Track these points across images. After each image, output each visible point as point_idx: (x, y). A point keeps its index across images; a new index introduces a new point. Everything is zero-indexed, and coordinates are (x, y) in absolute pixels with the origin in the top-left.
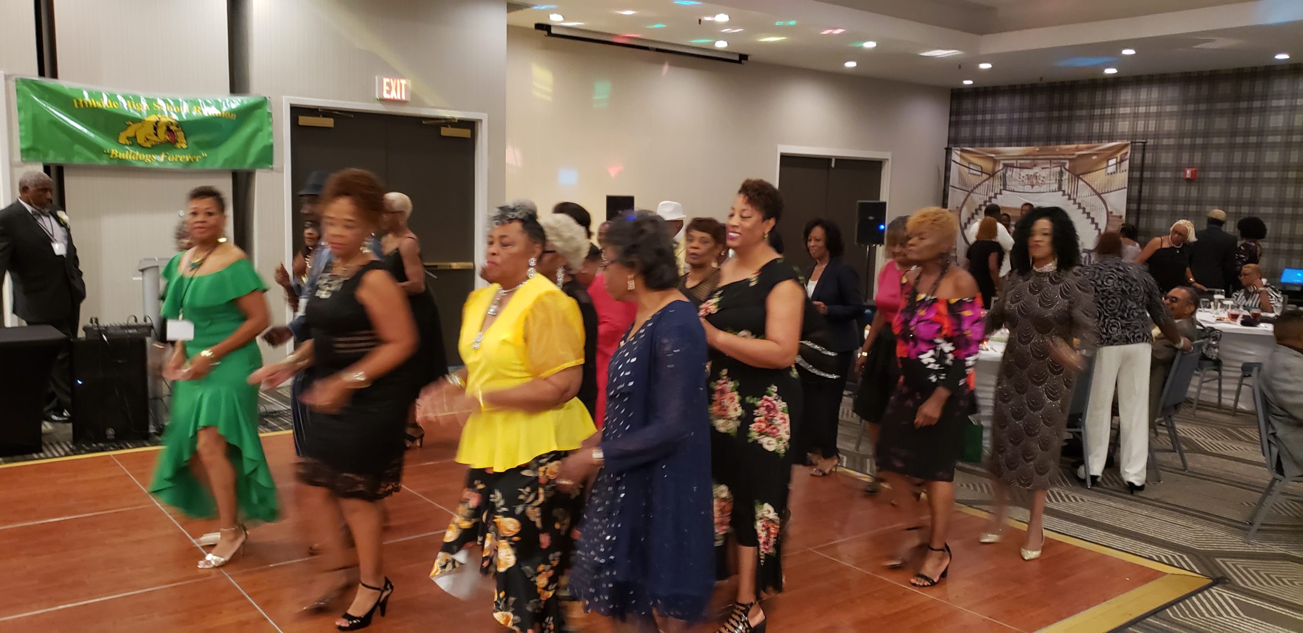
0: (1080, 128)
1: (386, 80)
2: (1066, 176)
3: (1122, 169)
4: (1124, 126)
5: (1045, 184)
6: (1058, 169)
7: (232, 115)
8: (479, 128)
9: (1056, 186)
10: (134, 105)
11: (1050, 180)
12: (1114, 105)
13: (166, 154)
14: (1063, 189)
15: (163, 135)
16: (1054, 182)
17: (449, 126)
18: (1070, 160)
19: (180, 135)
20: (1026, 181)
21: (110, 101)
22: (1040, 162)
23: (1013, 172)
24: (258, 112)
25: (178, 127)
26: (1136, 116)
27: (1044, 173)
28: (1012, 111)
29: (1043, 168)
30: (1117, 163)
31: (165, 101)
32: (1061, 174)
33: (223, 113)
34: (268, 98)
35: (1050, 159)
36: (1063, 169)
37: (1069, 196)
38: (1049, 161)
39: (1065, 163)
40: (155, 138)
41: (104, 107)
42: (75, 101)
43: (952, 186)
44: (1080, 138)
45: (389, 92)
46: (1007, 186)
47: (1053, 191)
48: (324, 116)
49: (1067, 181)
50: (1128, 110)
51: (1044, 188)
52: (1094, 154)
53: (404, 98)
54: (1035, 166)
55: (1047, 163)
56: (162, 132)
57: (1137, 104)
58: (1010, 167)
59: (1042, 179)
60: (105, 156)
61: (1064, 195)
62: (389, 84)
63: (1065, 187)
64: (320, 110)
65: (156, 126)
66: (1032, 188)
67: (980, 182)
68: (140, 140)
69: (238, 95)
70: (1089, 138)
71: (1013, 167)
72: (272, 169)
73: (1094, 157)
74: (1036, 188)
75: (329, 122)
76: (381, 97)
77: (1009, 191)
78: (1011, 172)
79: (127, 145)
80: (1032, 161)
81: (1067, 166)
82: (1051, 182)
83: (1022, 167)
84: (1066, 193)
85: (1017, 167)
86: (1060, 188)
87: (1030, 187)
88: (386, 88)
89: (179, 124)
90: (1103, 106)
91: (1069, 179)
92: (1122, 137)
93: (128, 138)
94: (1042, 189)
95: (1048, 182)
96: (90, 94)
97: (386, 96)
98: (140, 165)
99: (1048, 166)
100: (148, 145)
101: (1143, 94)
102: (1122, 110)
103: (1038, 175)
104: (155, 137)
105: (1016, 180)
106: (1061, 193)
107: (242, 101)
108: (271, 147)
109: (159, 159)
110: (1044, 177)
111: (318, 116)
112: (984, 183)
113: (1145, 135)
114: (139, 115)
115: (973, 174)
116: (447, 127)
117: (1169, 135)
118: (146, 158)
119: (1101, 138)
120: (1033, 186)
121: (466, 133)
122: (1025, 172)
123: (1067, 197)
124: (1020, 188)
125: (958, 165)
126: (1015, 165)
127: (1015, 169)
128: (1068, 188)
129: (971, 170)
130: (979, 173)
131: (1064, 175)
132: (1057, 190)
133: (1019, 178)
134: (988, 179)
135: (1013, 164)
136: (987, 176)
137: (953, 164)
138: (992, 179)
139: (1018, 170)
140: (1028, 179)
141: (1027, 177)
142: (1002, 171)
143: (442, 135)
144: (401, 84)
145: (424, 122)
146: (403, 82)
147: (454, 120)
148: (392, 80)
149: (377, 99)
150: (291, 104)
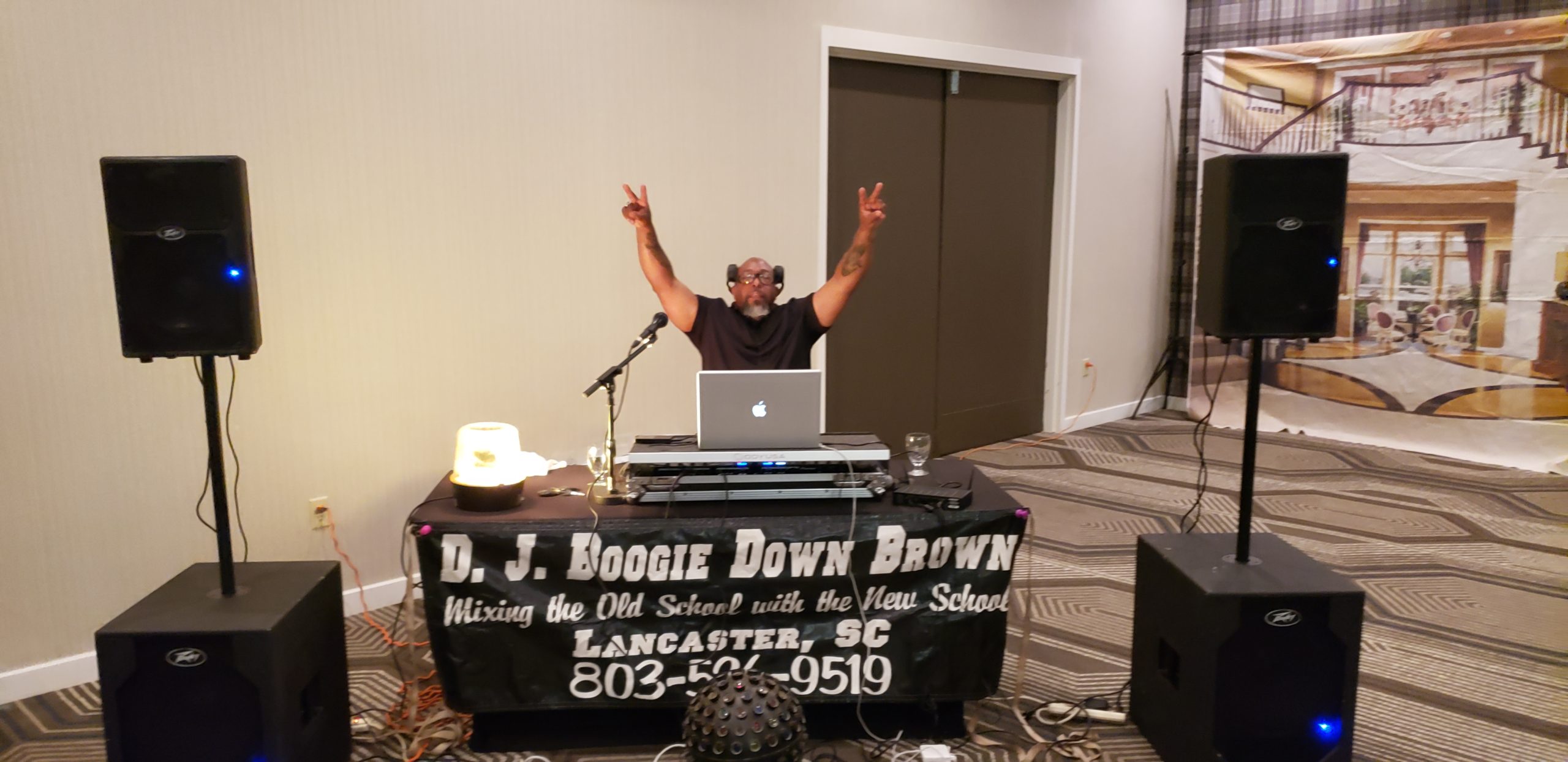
2: (1534, 96)
5: (1466, 121)
6: (1511, 80)
9: (1503, 124)
11: (1484, 110)
14: (1523, 131)
16: (1498, 113)
18: (1550, 55)
20: (1411, 118)
22: (1453, 66)
23: (1371, 96)
27: (1466, 93)
29: (1461, 82)
32: (1519, 91)
35: (1487, 57)
36: (1524, 80)
37: (1546, 147)
38: (1480, 62)
39: (1532, 64)
43: (1205, 140)
46: (1356, 133)
47: (1492, 139)
49: (1536, 110)
51: (1465, 131)
54: (1438, 76)
55: (1475, 68)
58: (1365, 84)
59: (1458, 108)
61: (1527, 145)
63: (1530, 124)
66: (1430, 132)
67: (1279, 127)
71: (1373, 85)
74: (1441, 133)
77: (1359, 143)
78: (1366, 98)
80: (1430, 66)
81: (1538, 71)
82: (1488, 114)
83: (1396, 83)
84: (1534, 140)
85: (1382, 85)
86: (1514, 129)
87: (1424, 130)
91: (1542, 105)
94: (1461, 133)
95: (1479, 115)
99: (1479, 74)
103: (1446, 99)
105: (1380, 116)
106: (1519, 141)
110: (1465, 104)
112: (1290, 129)
115: (1260, 109)
120: (1431, 128)
122: (1405, 96)
123: (1538, 150)
124: (1394, 135)
125: (1220, 90)
126: (1378, 80)
127: (1377, 90)
128: (1541, 127)
129: (1254, 100)
130: (1278, 106)
131: (1527, 94)
132: (1504, 134)
133: (1392, 111)
134: (1303, 116)
135: (1372, 76)
136: (1299, 112)
137: (1206, 88)
138: (1311, 117)
139: (1387, 91)
140: (1416, 110)
141: (1413, 107)
142: (1340, 97)
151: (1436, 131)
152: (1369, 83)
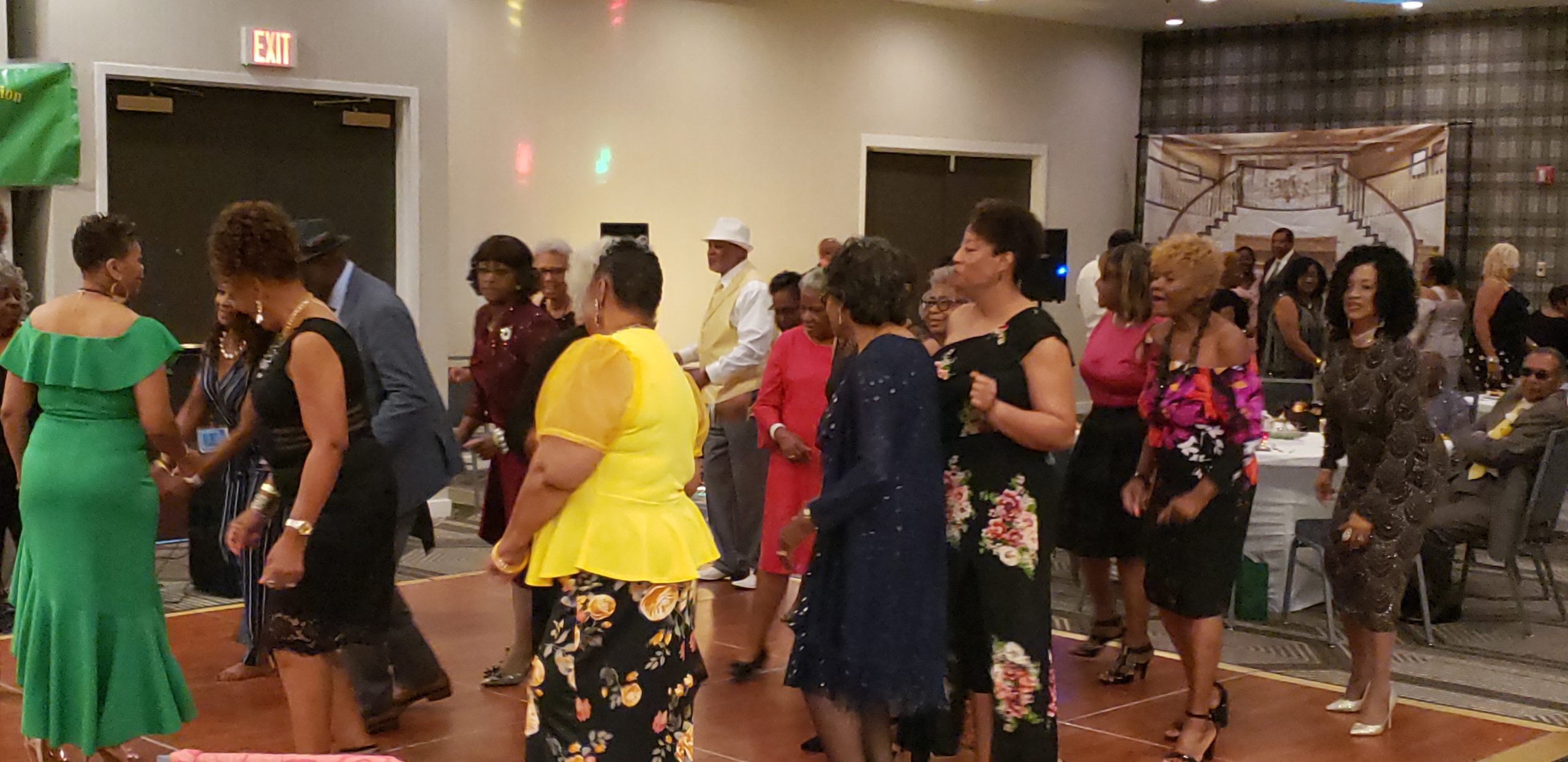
0: (1364, 99)
1: (258, 33)
2: (1344, 180)
3: (1435, 170)
4: (1435, 97)
5: (1309, 195)
6: (1330, 169)
9: (1327, 199)
11: (1317, 188)
12: (1417, 61)
14: (1339, 204)
16: (1324, 190)
17: (356, 110)
18: (1351, 154)
20: (1277, 191)
22: (1297, 157)
23: (1254, 175)
24: (56, 88)
26: (1454, 79)
27: (1308, 176)
28: (1248, 71)
29: (1304, 168)
30: (1426, 160)
32: (1335, 177)
34: (72, 66)
35: (1317, 154)
36: (1338, 169)
37: (1351, 214)
38: (1314, 156)
39: (1341, 160)
43: (1149, 201)
44: (1362, 117)
45: (264, 53)
46: (1246, 200)
47: (1322, 208)
48: (156, 96)
49: (1345, 190)
50: (1441, 69)
51: (1308, 202)
52: (1390, 144)
53: (286, 62)
54: (1291, 164)
55: (1310, 160)
57: (1455, 60)
58: (1249, 167)
59: (1303, 186)
61: (1341, 213)
62: (263, 40)
63: (1342, 200)
64: (152, 85)
66: (1288, 201)
67: (1198, 193)
69: (21, 62)
70: (1380, 117)
71: (1254, 167)
72: (78, 184)
73: (1390, 149)
74: (1295, 203)
75: (165, 105)
76: (252, 62)
77: (1249, 207)
78: (1251, 176)
80: (1285, 157)
81: (1345, 165)
82: (1320, 191)
83: (1270, 167)
84: (1345, 210)
85: (1260, 167)
86: (1334, 203)
87: (1285, 200)
88: (258, 46)
90: (1400, 63)
91: (1348, 187)
92: (1433, 115)
94: (1305, 203)
95: (1314, 191)
97: (260, 59)
99: (1313, 164)
101: (1466, 42)
102: (1431, 70)
103: (1296, 179)
106: (1336, 210)
107: (29, 71)
108: (76, 148)
110: (1306, 184)
111: (146, 94)
112: (1205, 195)
113: (1471, 112)
115: (1186, 180)
116: (353, 110)
117: (1509, 111)
119: (1398, 116)
120: (1288, 198)
121: (380, 120)
122: (1275, 175)
123: (1346, 217)
124: (1267, 203)
125: (1159, 165)
126: (1258, 164)
127: (1257, 171)
128: (1348, 202)
129: (1182, 174)
130: (1197, 179)
131: (1340, 179)
132: (1329, 205)
133: (1266, 185)
134: (1212, 187)
135: (1253, 161)
136: (1210, 183)
137: (1150, 163)
138: (1217, 188)
139: (1263, 171)
140: (1279, 186)
141: (1278, 183)
142: (1235, 174)
143: (345, 123)
144: (282, 40)
145: (315, 103)
146: (286, 36)
147: (365, 98)
148: (267, 34)
149: (244, 65)
150: (107, 75)
151: (1292, 201)
152: (1252, 166)
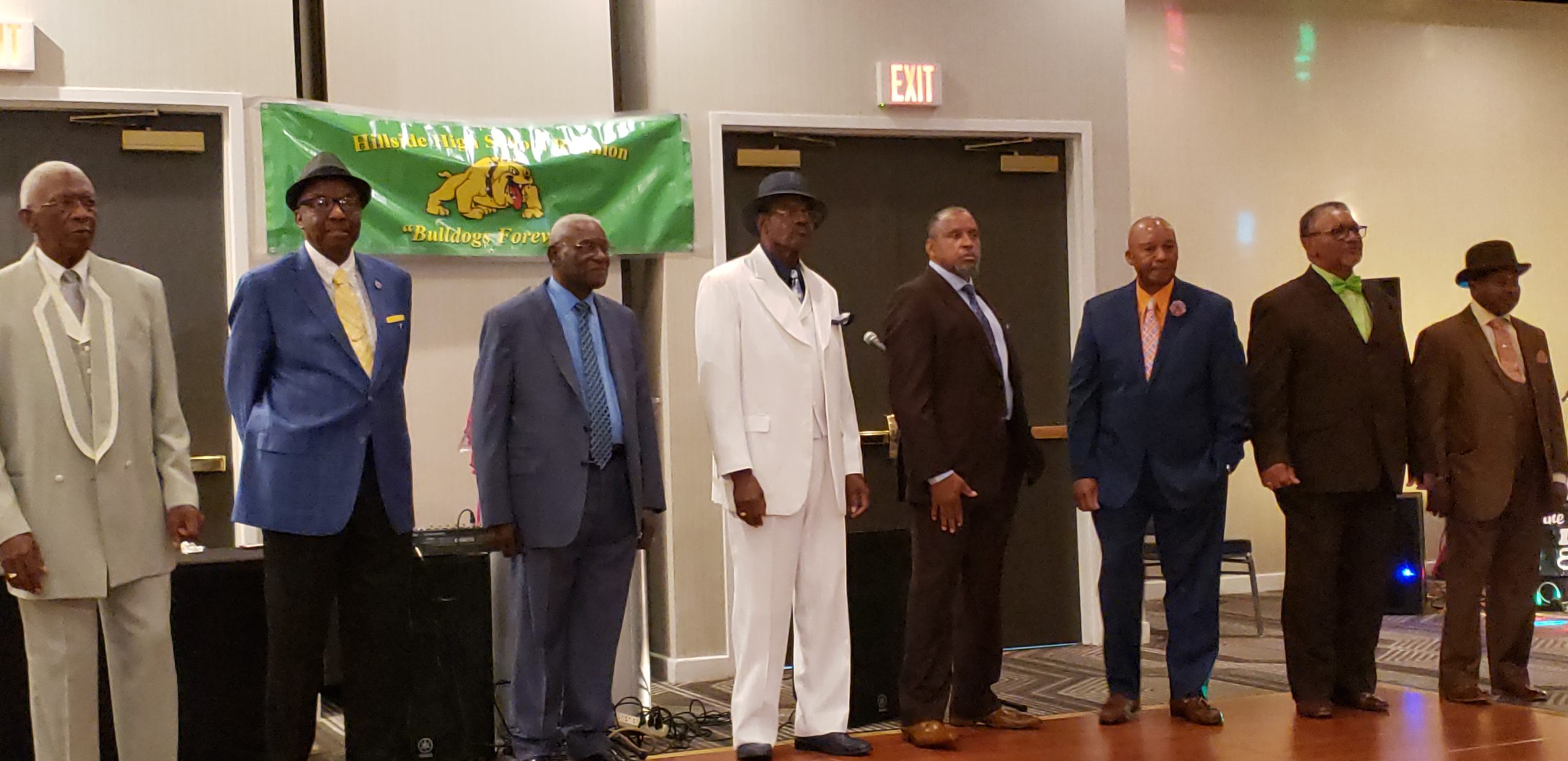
1: (896, 68)
7: (621, 150)
8: (1076, 150)
10: (452, 141)
13: (506, 231)
15: (501, 195)
17: (1016, 153)
19: (531, 192)
21: (413, 136)
24: (666, 142)
25: (527, 178)
31: (506, 132)
33: (606, 148)
34: (682, 117)
40: (487, 201)
41: (404, 147)
42: (356, 139)
45: (902, 90)
48: (781, 148)
53: (929, 99)
56: (499, 187)
60: (406, 238)
62: (901, 75)
64: (775, 135)
65: (490, 177)
68: (463, 206)
69: (631, 115)
72: (692, 250)
76: (888, 102)
79: (439, 216)
88: (896, 83)
89: (530, 172)
93: (443, 203)
96: (380, 124)
97: (897, 98)
98: (463, 252)
100: (476, 214)
104: (488, 198)
107: (637, 124)
108: (691, 208)
109: (492, 241)
111: (772, 148)
114: (462, 159)
116: (1012, 154)
118: (472, 239)
121: (1047, 164)
143: (1003, 169)
144: (924, 73)
145: (967, 147)
146: (929, 69)
147: (1027, 138)
148: (906, 68)
149: (880, 106)
150: (723, 126)
